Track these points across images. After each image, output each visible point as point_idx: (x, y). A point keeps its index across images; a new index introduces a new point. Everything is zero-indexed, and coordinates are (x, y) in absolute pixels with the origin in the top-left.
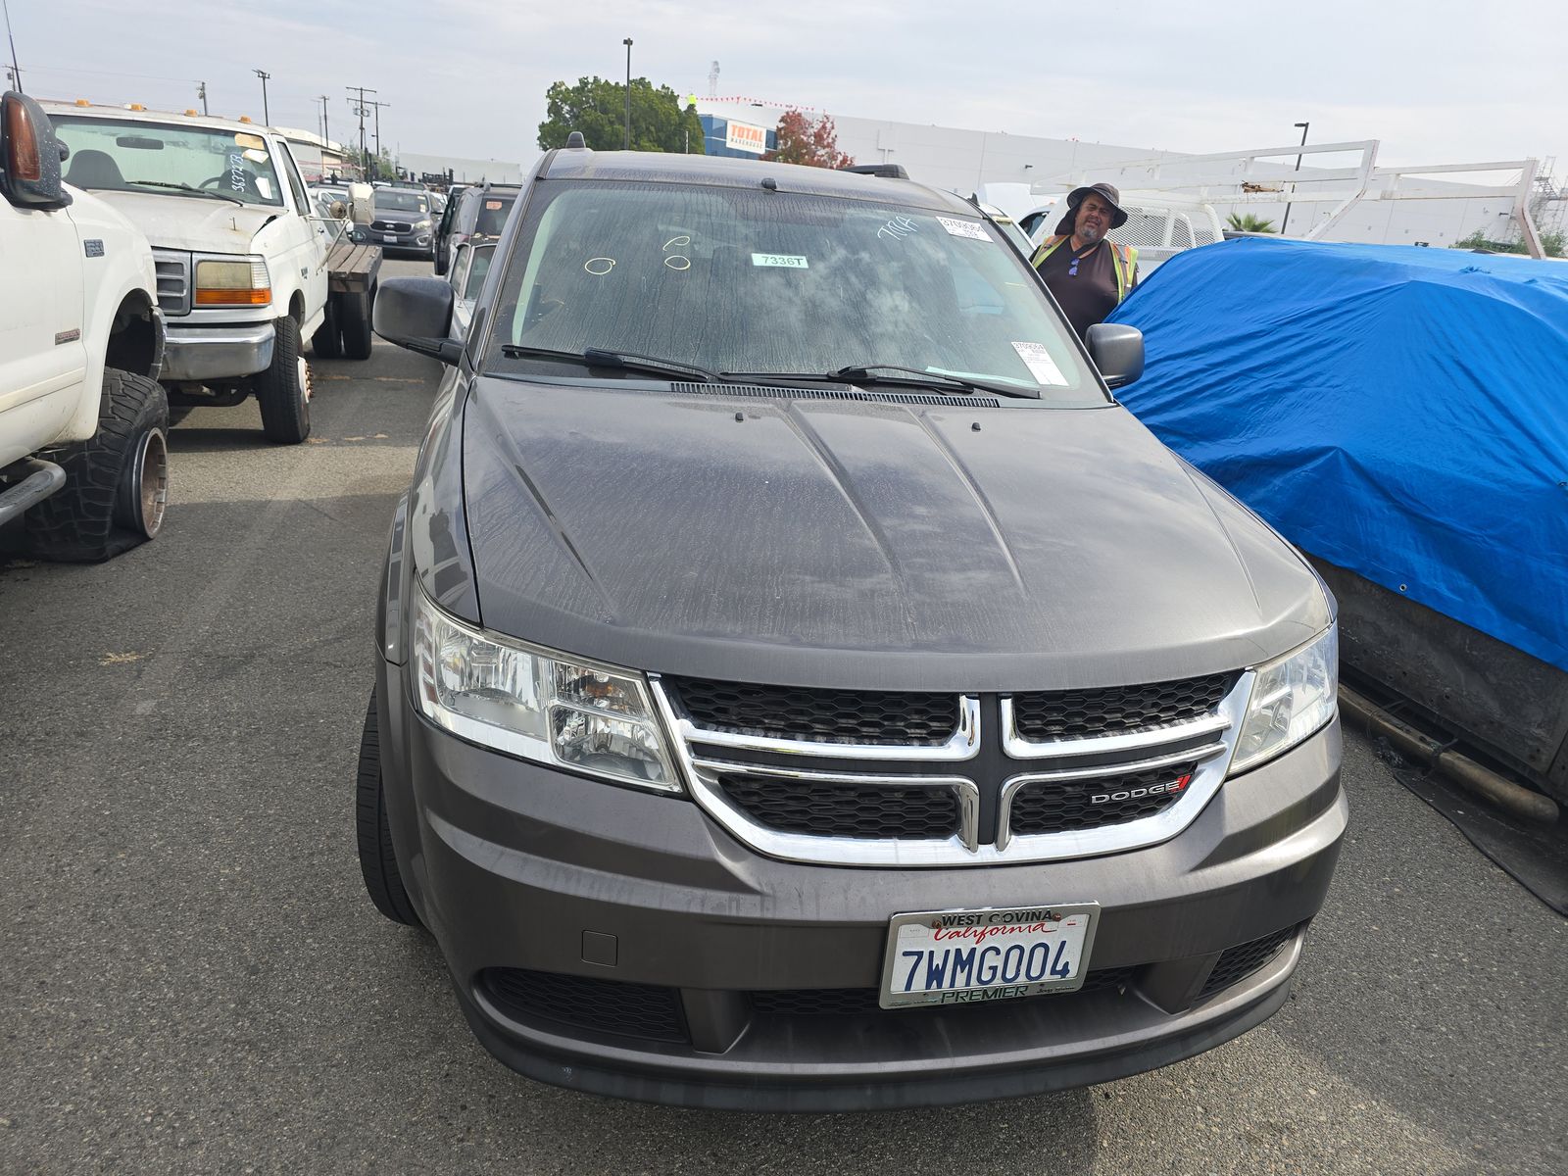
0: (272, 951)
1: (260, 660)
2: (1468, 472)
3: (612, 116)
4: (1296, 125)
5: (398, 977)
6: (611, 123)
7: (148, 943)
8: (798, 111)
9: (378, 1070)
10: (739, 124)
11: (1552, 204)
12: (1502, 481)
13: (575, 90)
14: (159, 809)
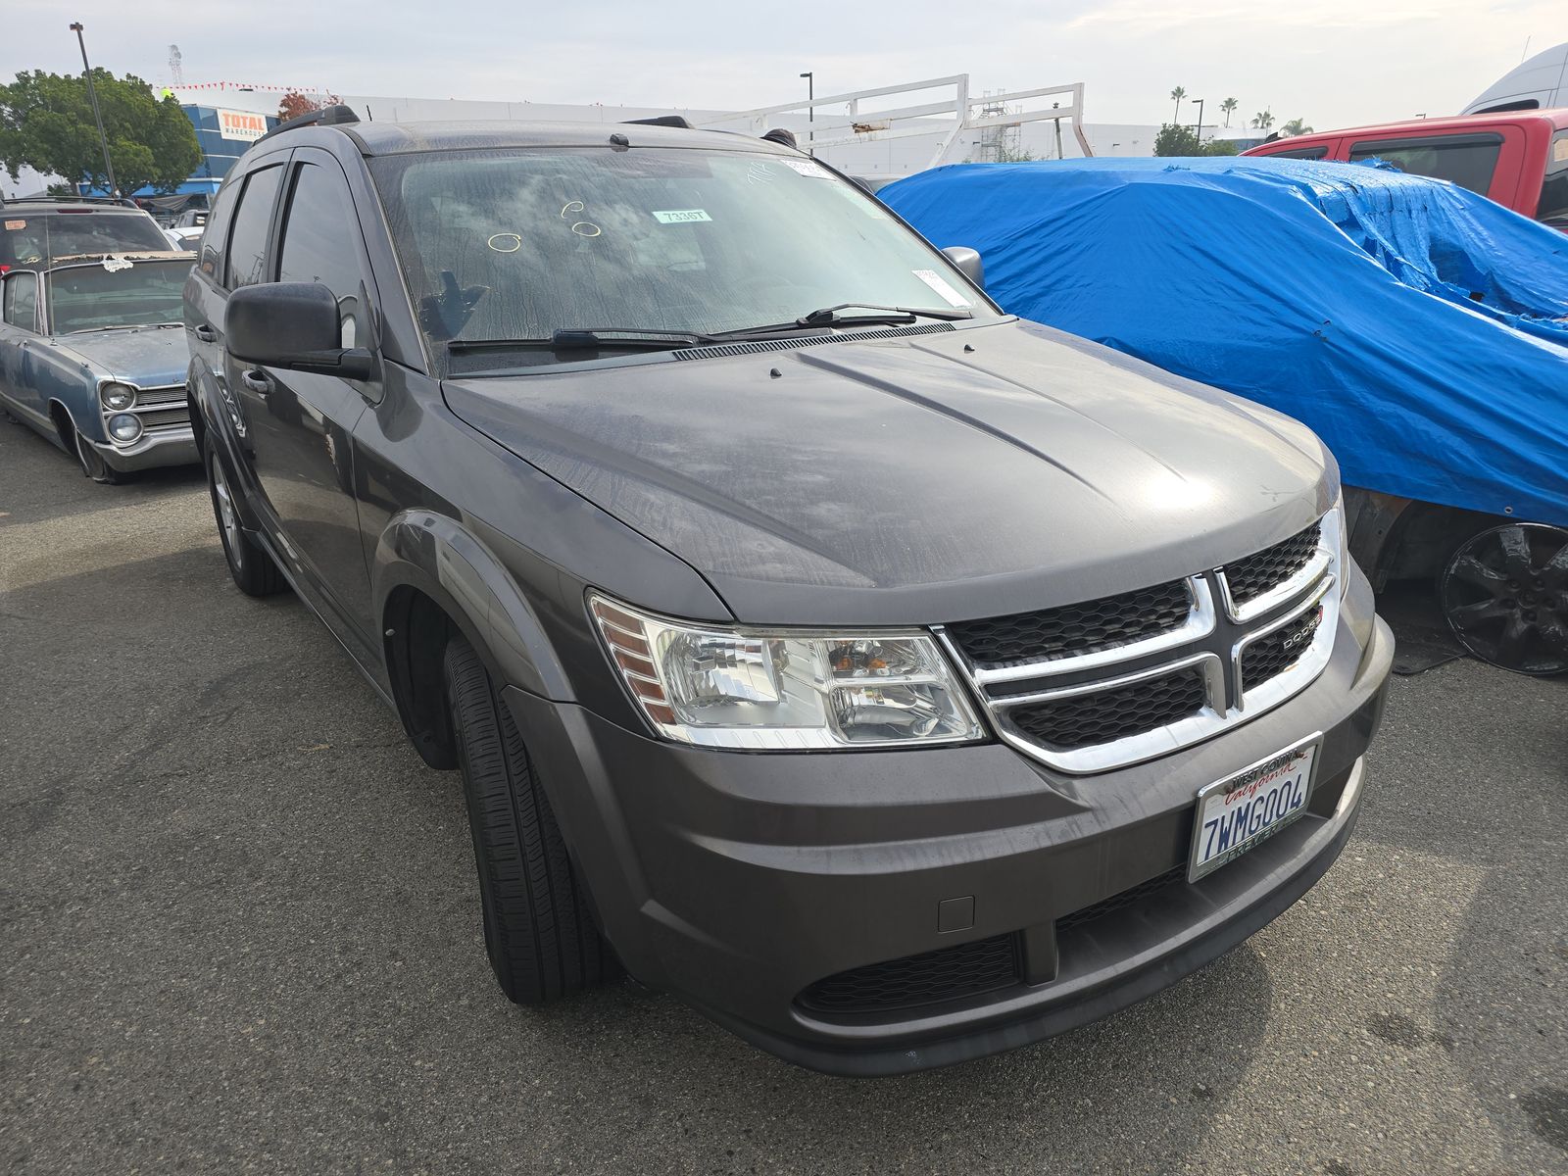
0: (384, 1090)
1: (74, 795)
2: (1233, 338)
3: (72, 114)
4: (802, 76)
5: (550, 1061)
6: (73, 123)
7: (222, 1139)
8: (299, 93)
9: (611, 1157)
10: (231, 113)
11: (1010, 130)
12: (1264, 340)
13: (13, 87)
14: (95, 993)
